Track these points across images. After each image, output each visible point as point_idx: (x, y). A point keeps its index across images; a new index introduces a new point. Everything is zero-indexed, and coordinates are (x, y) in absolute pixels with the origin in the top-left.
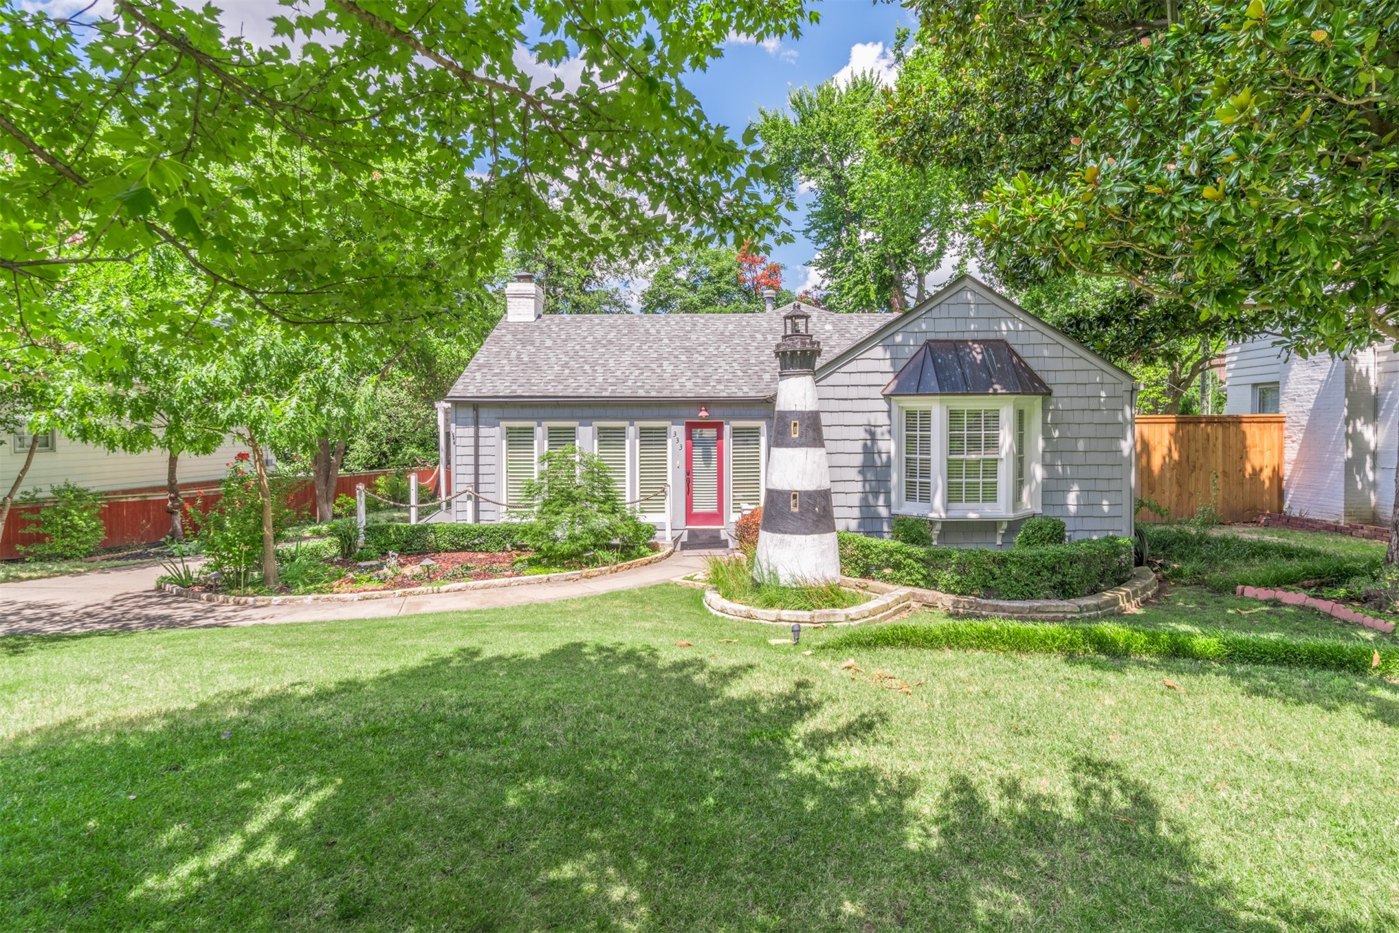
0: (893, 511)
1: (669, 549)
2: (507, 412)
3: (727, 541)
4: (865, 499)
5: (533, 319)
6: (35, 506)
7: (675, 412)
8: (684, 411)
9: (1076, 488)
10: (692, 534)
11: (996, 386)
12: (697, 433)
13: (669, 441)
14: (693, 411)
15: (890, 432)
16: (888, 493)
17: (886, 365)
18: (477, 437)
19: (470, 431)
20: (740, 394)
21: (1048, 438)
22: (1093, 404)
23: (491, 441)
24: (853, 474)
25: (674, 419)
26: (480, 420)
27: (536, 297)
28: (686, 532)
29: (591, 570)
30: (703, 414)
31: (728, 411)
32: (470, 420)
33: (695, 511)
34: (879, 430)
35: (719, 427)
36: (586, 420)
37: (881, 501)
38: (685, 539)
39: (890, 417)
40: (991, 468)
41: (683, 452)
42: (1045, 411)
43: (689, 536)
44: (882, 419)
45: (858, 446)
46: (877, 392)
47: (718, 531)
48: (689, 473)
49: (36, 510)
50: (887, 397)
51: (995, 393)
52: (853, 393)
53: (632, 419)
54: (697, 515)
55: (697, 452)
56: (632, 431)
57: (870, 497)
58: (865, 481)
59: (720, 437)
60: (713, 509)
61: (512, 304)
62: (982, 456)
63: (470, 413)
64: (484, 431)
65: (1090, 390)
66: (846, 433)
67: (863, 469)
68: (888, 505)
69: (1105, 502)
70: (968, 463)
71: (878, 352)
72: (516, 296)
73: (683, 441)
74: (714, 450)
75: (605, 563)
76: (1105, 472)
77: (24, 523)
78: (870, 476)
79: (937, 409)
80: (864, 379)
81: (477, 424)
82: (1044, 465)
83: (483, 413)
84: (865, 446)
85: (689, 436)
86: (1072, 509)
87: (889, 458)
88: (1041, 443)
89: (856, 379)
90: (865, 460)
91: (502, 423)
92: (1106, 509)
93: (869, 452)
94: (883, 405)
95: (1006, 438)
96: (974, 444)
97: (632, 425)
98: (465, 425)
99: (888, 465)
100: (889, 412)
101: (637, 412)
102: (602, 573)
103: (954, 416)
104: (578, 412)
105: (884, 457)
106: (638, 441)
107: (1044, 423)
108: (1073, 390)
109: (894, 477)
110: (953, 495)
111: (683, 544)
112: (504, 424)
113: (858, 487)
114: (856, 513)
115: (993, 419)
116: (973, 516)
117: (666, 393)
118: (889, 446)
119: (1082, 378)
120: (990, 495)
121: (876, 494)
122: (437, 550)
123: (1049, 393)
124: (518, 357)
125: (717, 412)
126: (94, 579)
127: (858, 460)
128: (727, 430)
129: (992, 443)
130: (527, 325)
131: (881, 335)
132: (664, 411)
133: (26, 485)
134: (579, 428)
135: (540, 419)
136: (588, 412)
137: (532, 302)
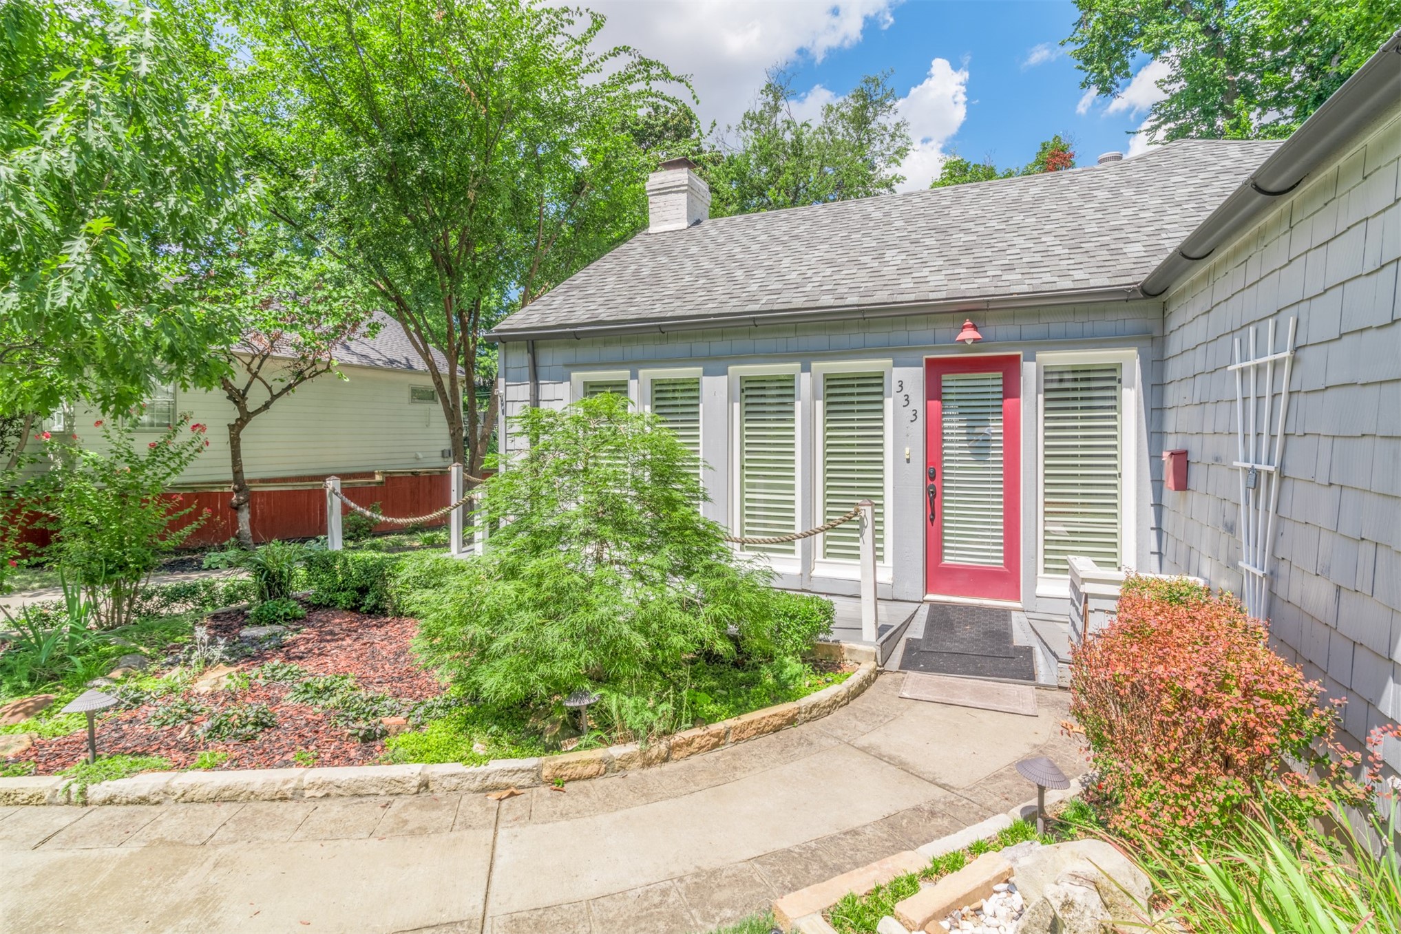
1: (866, 668)
2: (584, 353)
3: (1028, 651)
5: (684, 225)
7: (899, 335)
8: (922, 333)
10: (940, 618)
12: (950, 381)
13: (889, 403)
14: (943, 331)
18: (535, 400)
19: (525, 389)
20: (1066, 284)
23: (556, 408)
25: (899, 352)
26: (542, 371)
27: (691, 190)
28: (924, 611)
29: (574, 756)
30: (968, 335)
31: (1031, 328)
32: (526, 372)
33: (948, 560)
35: (1009, 367)
36: (715, 363)
38: (917, 631)
41: (919, 427)
43: (931, 624)
47: (1005, 614)
48: (933, 474)
53: (805, 357)
54: (953, 571)
55: (953, 426)
56: (805, 383)
59: (1011, 390)
60: (994, 559)
61: (656, 205)
63: (520, 358)
64: (547, 390)
72: (662, 191)
73: (918, 402)
74: (995, 427)
81: (535, 377)
83: (547, 357)
85: (934, 391)
91: (575, 375)
97: (806, 369)
98: (519, 380)
101: (817, 340)
102: (609, 767)
104: (701, 347)
106: (820, 404)
111: (911, 646)
112: (579, 376)
117: (881, 297)
124: (637, 272)
125: (1002, 329)
128: (1030, 372)
132: (875, 337)
134: (706, 381)
135: (635, 364)
136: (719, 346)
137: (683, 198)
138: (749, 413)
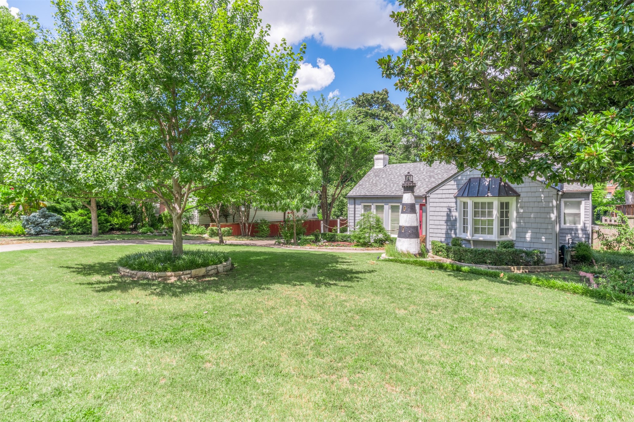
0: (458, 236)
2: (364, 201)
4: (447, 231)
5: (382, 167)
6: (257, 224)
9: (530, 231)
11: (489, 194)
15: (456, 209)
16: (455, 230)
17: (455, 187)
18: (355, 208)
19: (353, 206)
21: (518, 212)
22: (539, 200)
23: (359, 210)
24: (443, 223)
27: (384, 159)
34: (452, 209)
36: (387, 203)
37: (453, 232)
39: (456, 204)
40: (491, 222)
42: (517, 202)
44: (453, 205)
45: (445, 214)
46: (452, 196)
49: (257, 225)
50: (456, 197)
51: (488, 196)
52: (444, 196)
57: (449, 231)
58: (447, 225)
61: (376, 162)
62: (486, 218)
63: (352, 201)
64: (357, 206)
65: (537, 195)
66: (441, 209)
67: (447, 221)
68: (455, 234)
69: (543, 237)
70: (482, 221)
71: (452, 182)
72: (377, 159)
75: (375, 247)
76: (544, 226)
77: (255, 228)
78: (449, 224)
79: (470, 201)
80: (447, 192)
81: (355, 204)
82: (517, 222)
83: (357, 201)
84: (447, 214)
86: (528, 239)
87: (456, 218)
88: (515, 214)
89: (445, 192)
90: (447, 218)
92: (544, 240)
93: (448, 216)
94: (454, 200)
95: (495, 212)
96: (483, 214)
97: (401, 205)
98: (352, 204)
99: (456, 220)
100: (456, 202)
103: (476, 205)
104: (384, 201)
105: (454, 217)
107: (517, 207)
108: (529, 195)
109: (458, 224)
110: (476, 231)
112: (363, 204)
113: (445, 227)
114: (444, 236)
115: (490, 205)
116: (481, 239)
118: (455, 214)
119: (533, 189)
120: (490, 232)
121: (451, 230)
122: (338, 241)
123: (519, 195)
124: (372, 182)
126: (266, 241)
127: (445, 218)
129: (490, 214)
130: (380, 169)
131: (453, 177)
133: (255, 219)
134: (385, 206)
135: (373, 203)
136: (387, 201)
137: (382, 161)
138: (392, 211)
